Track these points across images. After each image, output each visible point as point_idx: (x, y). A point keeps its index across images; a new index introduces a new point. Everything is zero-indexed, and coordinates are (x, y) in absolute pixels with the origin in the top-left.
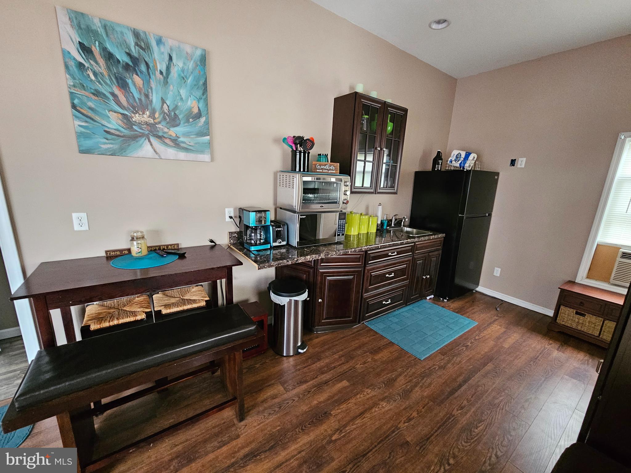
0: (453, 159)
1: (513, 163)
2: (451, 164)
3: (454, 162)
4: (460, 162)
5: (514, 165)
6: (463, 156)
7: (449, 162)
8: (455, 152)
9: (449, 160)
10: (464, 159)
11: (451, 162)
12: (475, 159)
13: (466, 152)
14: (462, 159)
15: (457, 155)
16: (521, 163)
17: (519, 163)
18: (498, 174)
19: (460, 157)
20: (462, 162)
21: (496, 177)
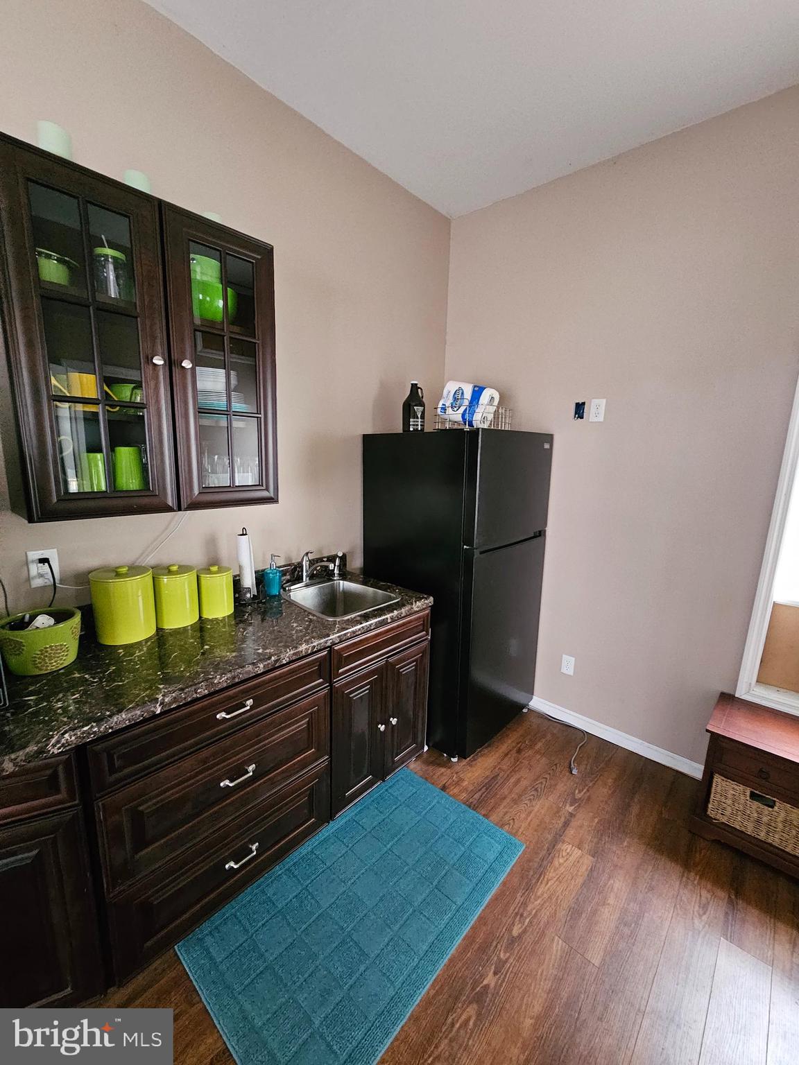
0: (448, 404)
1: (580, 410)
2: (446, 417)
3: (449, 411)
4: (462, 409)
5: (582, 418)
6: (468, 395)
7: (439, 410)
8: (451, 387)
9: (440, 405)
10: (471, 402)
11: (444, 409)
12: (496, 402)
13: (475, 387)
14: (466, 403)
15: (455, 393)
16: (597, 410)
17: (593, 410)
18: (549, 438)
19: (463, 399)
20: (466, 409)
21: (547, 446)
